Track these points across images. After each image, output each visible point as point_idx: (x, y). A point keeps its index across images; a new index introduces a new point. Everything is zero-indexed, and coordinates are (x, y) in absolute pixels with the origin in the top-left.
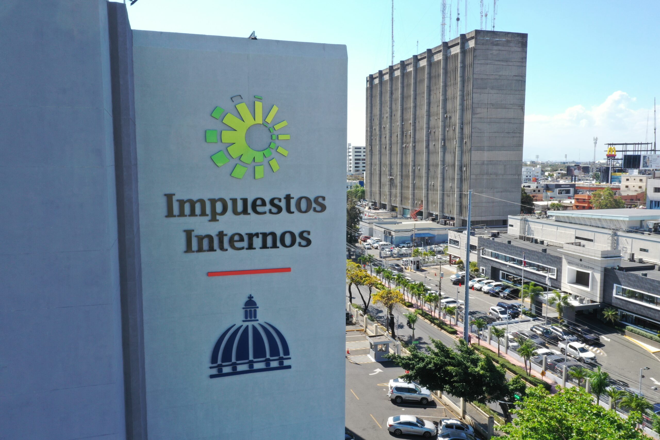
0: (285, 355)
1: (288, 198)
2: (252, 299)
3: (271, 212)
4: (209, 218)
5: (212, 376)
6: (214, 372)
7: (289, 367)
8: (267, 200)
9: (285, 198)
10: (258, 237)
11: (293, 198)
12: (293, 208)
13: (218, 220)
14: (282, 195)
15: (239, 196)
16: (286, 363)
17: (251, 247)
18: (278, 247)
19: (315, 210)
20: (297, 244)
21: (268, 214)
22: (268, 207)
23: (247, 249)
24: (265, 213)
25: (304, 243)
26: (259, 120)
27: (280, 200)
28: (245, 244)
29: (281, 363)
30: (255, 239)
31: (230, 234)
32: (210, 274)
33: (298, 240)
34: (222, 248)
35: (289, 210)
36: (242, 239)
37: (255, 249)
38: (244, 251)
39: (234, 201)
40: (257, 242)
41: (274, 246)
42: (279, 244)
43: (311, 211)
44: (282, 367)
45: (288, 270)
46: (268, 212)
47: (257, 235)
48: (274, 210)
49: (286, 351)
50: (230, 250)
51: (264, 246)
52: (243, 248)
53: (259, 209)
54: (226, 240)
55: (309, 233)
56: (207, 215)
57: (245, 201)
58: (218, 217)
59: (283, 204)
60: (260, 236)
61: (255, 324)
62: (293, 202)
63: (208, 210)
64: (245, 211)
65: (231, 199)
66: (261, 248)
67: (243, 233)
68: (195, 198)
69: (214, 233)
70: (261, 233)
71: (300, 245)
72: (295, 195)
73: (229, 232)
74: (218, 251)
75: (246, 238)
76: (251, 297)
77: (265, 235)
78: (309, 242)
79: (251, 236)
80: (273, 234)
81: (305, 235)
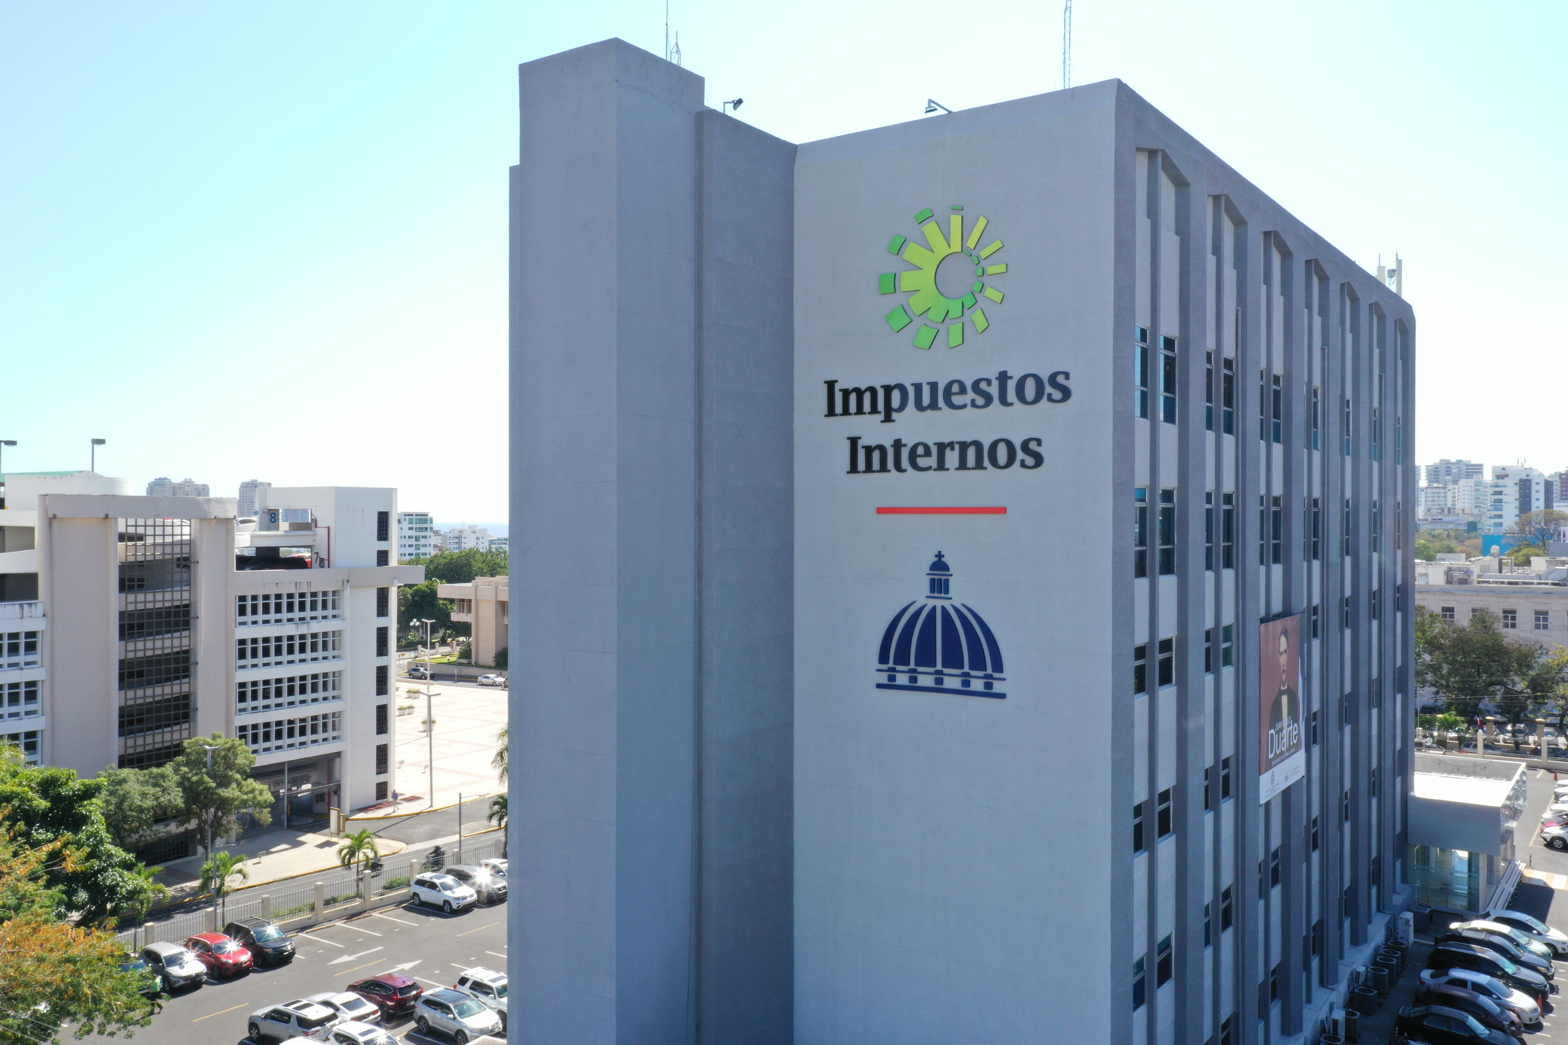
0: (994, 670)
1: (1003, 377)
2: (943, 559)
3: (974, 404)
4: (881, 417)
5: (880, 686)
6: (883, 678)
7: (1002, 696)
8: (969, 384)
9: (997, 378)
10: (953, 449)
11: (1011, 378)
12: (1011, 396)
13: (894, 421)
14: (993, 375)
15: (924, 379)
16: (998, 687)
17: (941, 466)
18: (985, 468)
19: (1050, 399)
20: (1017, 463)
21: (969, 408)
22: (971, 395)
23: (935, 470)
24: (964, 406)
25: (1030, 461)
26: (956, 247)
27: (989, 382)
28: (932, 461)
29: (988, 686)
30: (948, 451)
31: (910, 444)
32: (881, 511)
33: (1020, 455)
34: (898, 467)
35: (1004, 402)
36: (928, 453)
37: (948, 469)
38: (931, 472)
39: (918, 387)
40: (952, 458)
41: (979, 465)
42: (986, 462)
43: (1044, 400)
44: (988, 693)
45: (1003, 510)
46: (969, 404)
47: (951, 445)
48: (980, 401)
49: (998, 666)
50: (910, 470)
51: (963, 466)
52: (929, 469)
53: (957, 400)
54: (905, 453)
55: (1039, 442)
56: (880, 412)
57: (934, 386)
58: (894, 415)
59: (994, 390)
60: (957, 447)
61: (947, 604)
62: (1011, 385)
63: (881, 406)
64: (934, 406)
65: (912, 385)
66: (956, 469)
67: (930, 443)
68: (863, 387)
69: (888, 443)
70: (957, 443)
71: (1023, 465)
72: (1016, 373)
73: (909, 441)
74: (894, 472)
75: (934, 450)
76: (940, 555)
77: (964, 446)
78: (1039, 460)
79: (942, 447)
80: (978, 445)
81: (1033, 446)
